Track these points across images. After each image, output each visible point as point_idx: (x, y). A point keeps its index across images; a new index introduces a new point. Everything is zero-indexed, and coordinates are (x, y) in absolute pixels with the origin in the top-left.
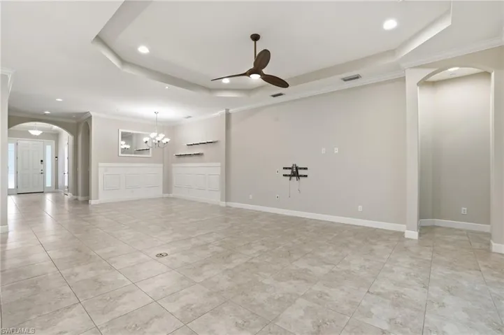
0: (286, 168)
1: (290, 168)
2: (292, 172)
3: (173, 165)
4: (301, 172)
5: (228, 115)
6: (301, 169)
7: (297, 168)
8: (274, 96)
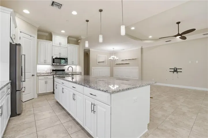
0: (171, 69)
1: (173, 69)
2: (174, 70)
3: (114, 68)
4: (178, 70)
5: (142, 49)
6: (178, 69)
7: (176, 69)
8: (166, 42)
